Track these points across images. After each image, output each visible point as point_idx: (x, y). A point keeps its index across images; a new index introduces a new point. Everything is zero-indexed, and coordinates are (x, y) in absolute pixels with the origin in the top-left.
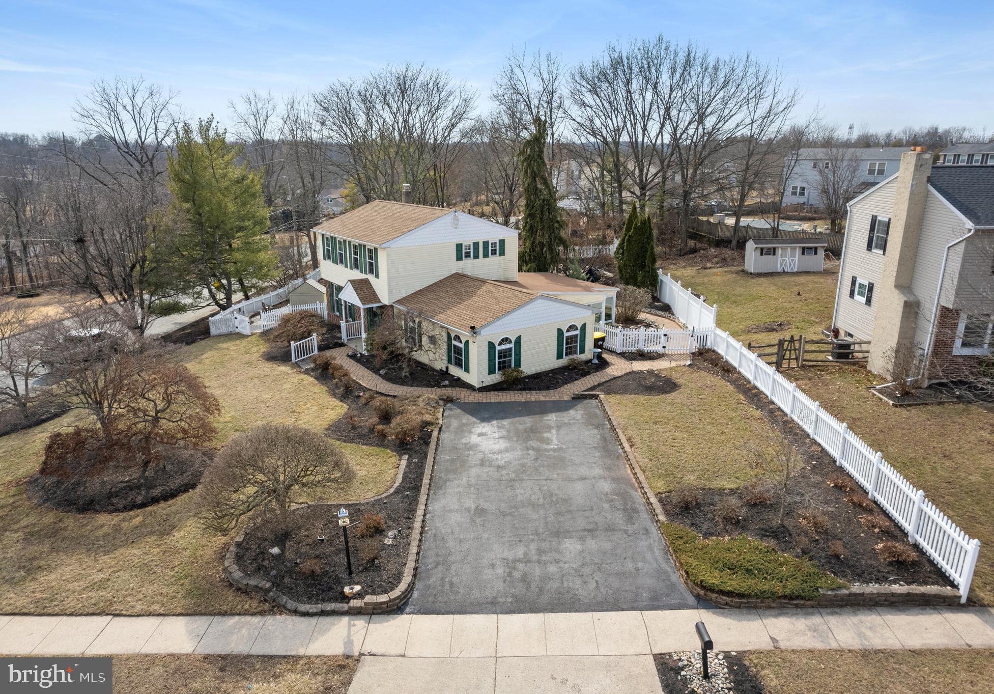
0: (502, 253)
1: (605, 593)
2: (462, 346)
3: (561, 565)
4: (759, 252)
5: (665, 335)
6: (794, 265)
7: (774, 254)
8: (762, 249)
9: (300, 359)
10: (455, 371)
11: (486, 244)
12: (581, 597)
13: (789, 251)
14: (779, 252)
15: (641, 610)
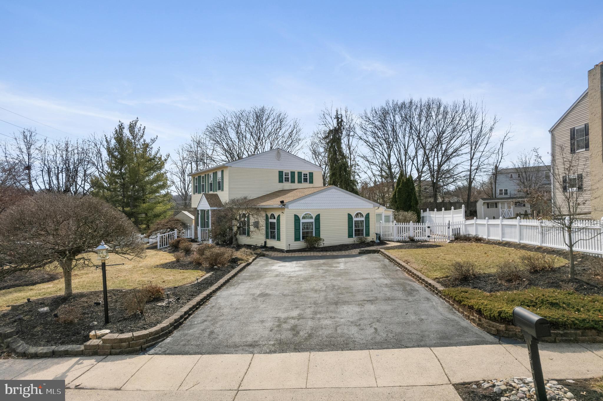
0: (311, 182)
1: (385, 335)
2: (275, 221)
3: (337, 319)
4: (486, 206)
5: (429, 227)
6: (511, 213)
7: (496, 207)
8: (488, 204)
9: (164, 247)
10: (271, 243)
11: (300, 173)
12: (356, 339)
13: (506, 205)
14: (500, 206)
15: (430, 346)
